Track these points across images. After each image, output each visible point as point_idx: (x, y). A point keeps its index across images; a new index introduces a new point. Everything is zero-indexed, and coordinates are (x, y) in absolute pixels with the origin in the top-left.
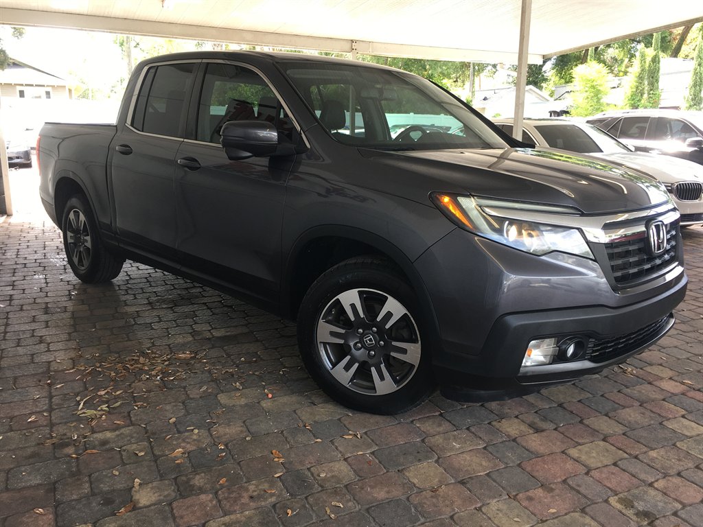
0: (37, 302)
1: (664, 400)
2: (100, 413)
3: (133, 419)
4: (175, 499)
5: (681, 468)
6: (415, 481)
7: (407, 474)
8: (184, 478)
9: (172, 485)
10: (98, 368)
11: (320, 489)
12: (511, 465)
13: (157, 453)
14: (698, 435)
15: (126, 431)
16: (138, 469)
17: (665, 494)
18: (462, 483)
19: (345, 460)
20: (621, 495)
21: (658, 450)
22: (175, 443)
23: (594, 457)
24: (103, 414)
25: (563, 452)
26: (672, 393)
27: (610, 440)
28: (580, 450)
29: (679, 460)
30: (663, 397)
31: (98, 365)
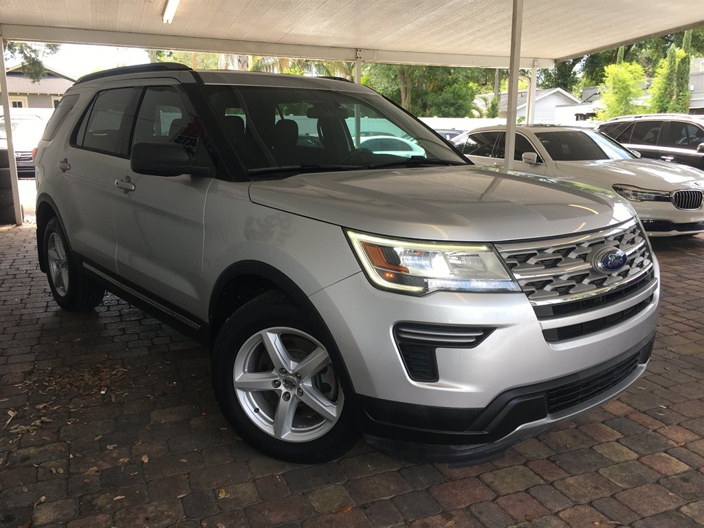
0: (13, 313)
1: (603, 422)
2: (32, 428)
3: (62, 435)
4: (73, 519)
5: (595, 497)
6: (316, 505)
7: (310, 497)
8: (88, 497)
9: (75, 504)
10: (46, 382)
11: (219, 511)
12: (419, 489)
13: (72, 471)
14: (626, 461)
15: (50, 447)
16: (48, 487)
17: (568, 524)
18: (364, 507)
19: (254, 481)
20: (521, 524)
21: (577, 477)
22: (93, 460)
23: (508, 482)
24: (34, 430)
25: (478, 477)
26: (615, 415)
27: (531, 465)
28: (495, 475)
29: (596, 488)
30: (602, 419)
31: (47, 379)
